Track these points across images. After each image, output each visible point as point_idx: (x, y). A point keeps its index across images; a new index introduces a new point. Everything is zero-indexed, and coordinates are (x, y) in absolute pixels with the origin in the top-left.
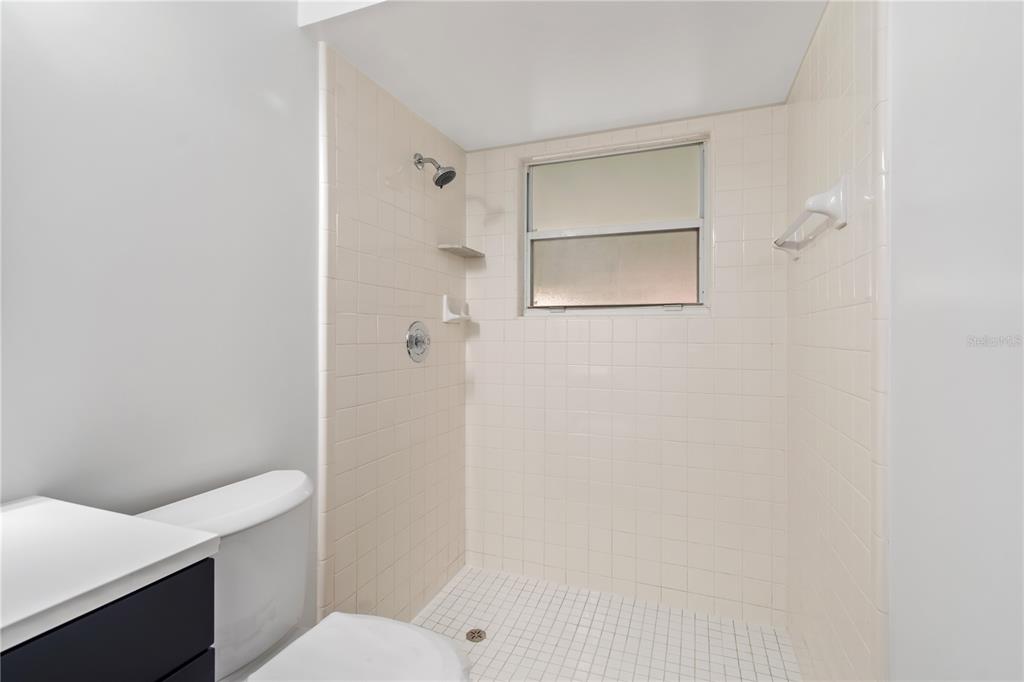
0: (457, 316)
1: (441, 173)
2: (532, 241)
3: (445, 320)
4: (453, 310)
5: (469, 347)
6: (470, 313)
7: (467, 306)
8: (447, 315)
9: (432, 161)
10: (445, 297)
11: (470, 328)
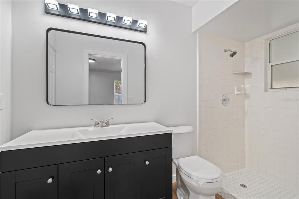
0: (240, 93)
1: (232, 53)
2: (272, 66)
3: (235, 94)
4: (238, 91)
5: (246, 102)
6: (246, 91)
7: (245, 89)
8: (236, 92)
9: (229, 50)
10: (236, 87)
11: (246, 96)
